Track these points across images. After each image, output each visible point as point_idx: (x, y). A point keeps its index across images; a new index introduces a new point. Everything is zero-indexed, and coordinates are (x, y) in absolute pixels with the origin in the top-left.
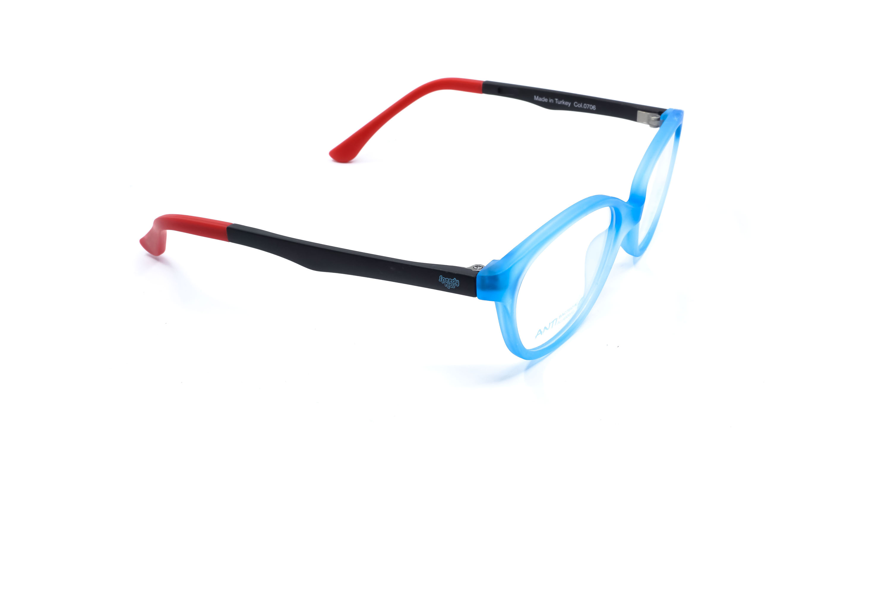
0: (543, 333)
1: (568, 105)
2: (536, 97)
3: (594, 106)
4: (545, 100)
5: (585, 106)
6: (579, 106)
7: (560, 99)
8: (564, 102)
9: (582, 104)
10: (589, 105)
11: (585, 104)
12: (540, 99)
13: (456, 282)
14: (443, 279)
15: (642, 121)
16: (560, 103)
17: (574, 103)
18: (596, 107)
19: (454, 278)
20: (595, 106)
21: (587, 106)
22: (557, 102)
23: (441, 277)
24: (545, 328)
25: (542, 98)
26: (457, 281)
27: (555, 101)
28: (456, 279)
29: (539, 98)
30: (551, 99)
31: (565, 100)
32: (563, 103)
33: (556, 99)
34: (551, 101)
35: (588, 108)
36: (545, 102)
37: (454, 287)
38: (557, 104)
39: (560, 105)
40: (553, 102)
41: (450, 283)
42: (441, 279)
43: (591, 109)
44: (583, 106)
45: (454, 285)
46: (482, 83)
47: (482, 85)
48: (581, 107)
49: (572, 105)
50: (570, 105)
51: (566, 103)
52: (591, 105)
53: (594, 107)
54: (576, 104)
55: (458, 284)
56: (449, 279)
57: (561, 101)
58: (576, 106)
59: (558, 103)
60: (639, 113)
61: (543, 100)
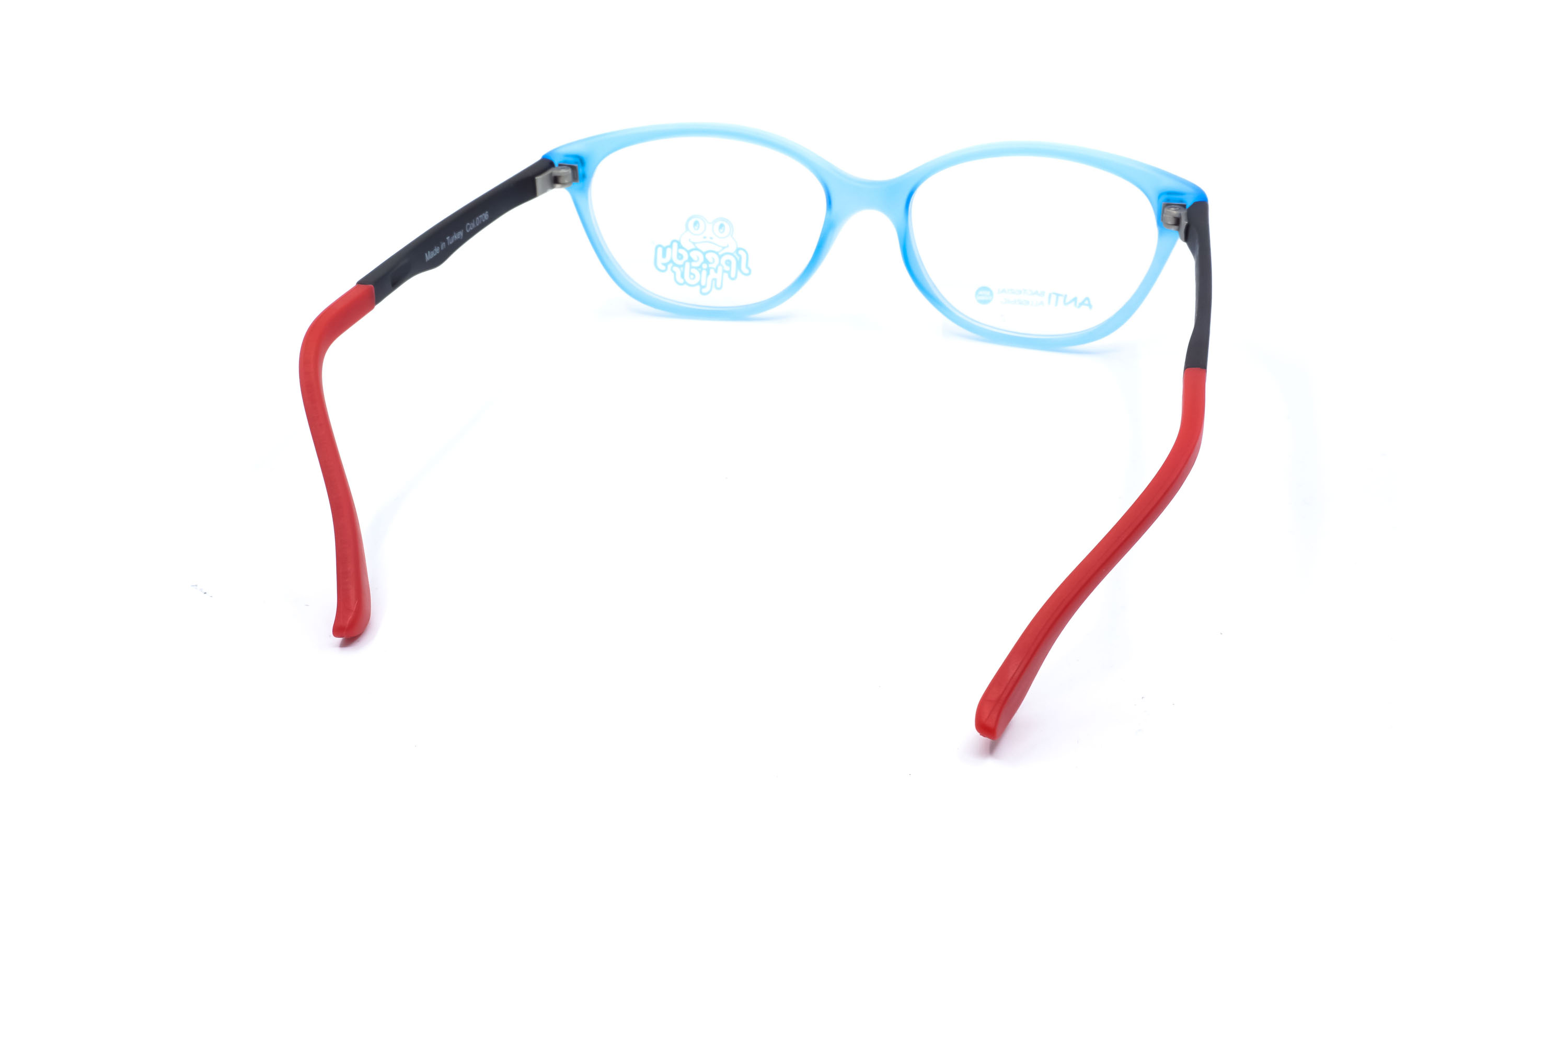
2: (428, 254)
4: (437, 251)
6: (471, 225)
7: (451, 235)
8: (455, 234)
9: (474, 221)
10: (481, 216)
11: (477, 218)
12: (433, 255)
15: (544, 191)
17: (466, 227)
18: (489, 214)
20: (486, 212)
22: (450, 241)
27: (446, 242)
29: (430, 253)
30: (442, 240)
31: (456, 231)
32: (455, 237)
33: (448, 238)
34: (443, 244)
35: (480, 222)
36: (438, 256)
38: (450, 246)
39: (453, 244)
40: (445, 247)
43: (484, 221)
44: (475, 224)
48: (474, 227)
49: (465, 233)
50: (462, 235)
51: (458, 235)
52: (483, 214)
53: (486, 216)
54: (469, 226)
58: (470, 230)
59: (451, 243)
60: (539, 179)
61: (435, 252)
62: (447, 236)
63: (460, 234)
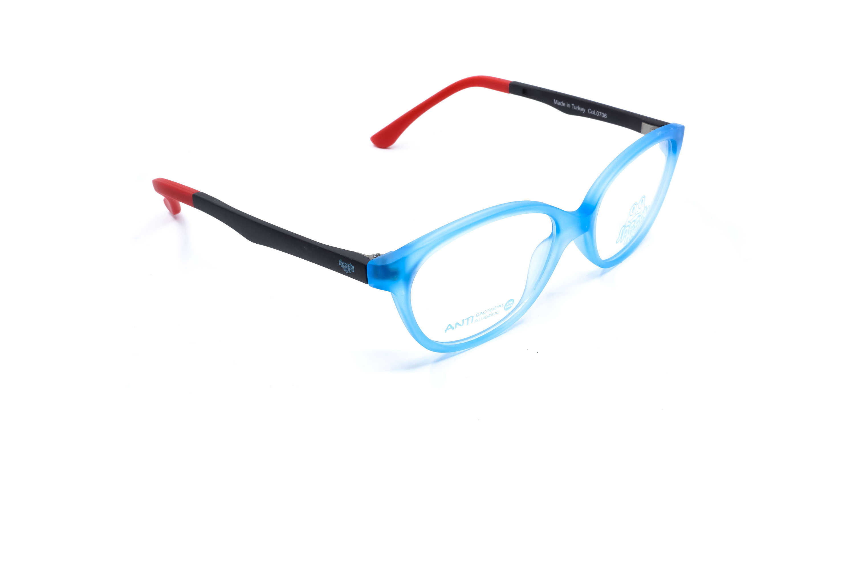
0: (454, 328)
1: (583, 111)
2: (556, 101)
3: (605, 114)
4: (563, 104)
5: (598, 113)
6: (593, 113)
7: (576, 105)
8: (579, 107)
9: (595, 111)
10: (601, 113)
11: (598, 112)
12: (559, 104)
13: (351, 267)
14: (342, 263)
16: (575, 109)
17: (588, 109)
18: (607, 116)
19: (351, 264)
20: (607, 114)
21: (600, 114)
22: (574, 107)
23: (340, 261)
24: (457, 324)
25: (561, 103)
26: (353, 266)
27: (571, 106)
28: (352, 265)
29: (558, 102)
30: (568, 104)
31: (581, 107)
32: (579, 109)
33: (573, 105)
34: (568, 105)
35: (600, 116)
36: (563, 106)
37: (350, 272)
38: (574, 109)
40: (570, 107)
41: (347, 268)
42: (341, 263)
43: (603, 117)
44: (596, 113)
45: (351, 270)
46: (509, 83)
47: (509, 85)
48: (594, 114)
49: (586, 111)
51: (581, 109)
52: (603, 113)
53: (605, 116)
54: (590, 111)
55: (353, 269)
56: (346, 264)
57: (577, 107)
58: (590, 113)
60: (643, 124)
61: (561, 104)
62: (573, 103)
63: (583, 110)
